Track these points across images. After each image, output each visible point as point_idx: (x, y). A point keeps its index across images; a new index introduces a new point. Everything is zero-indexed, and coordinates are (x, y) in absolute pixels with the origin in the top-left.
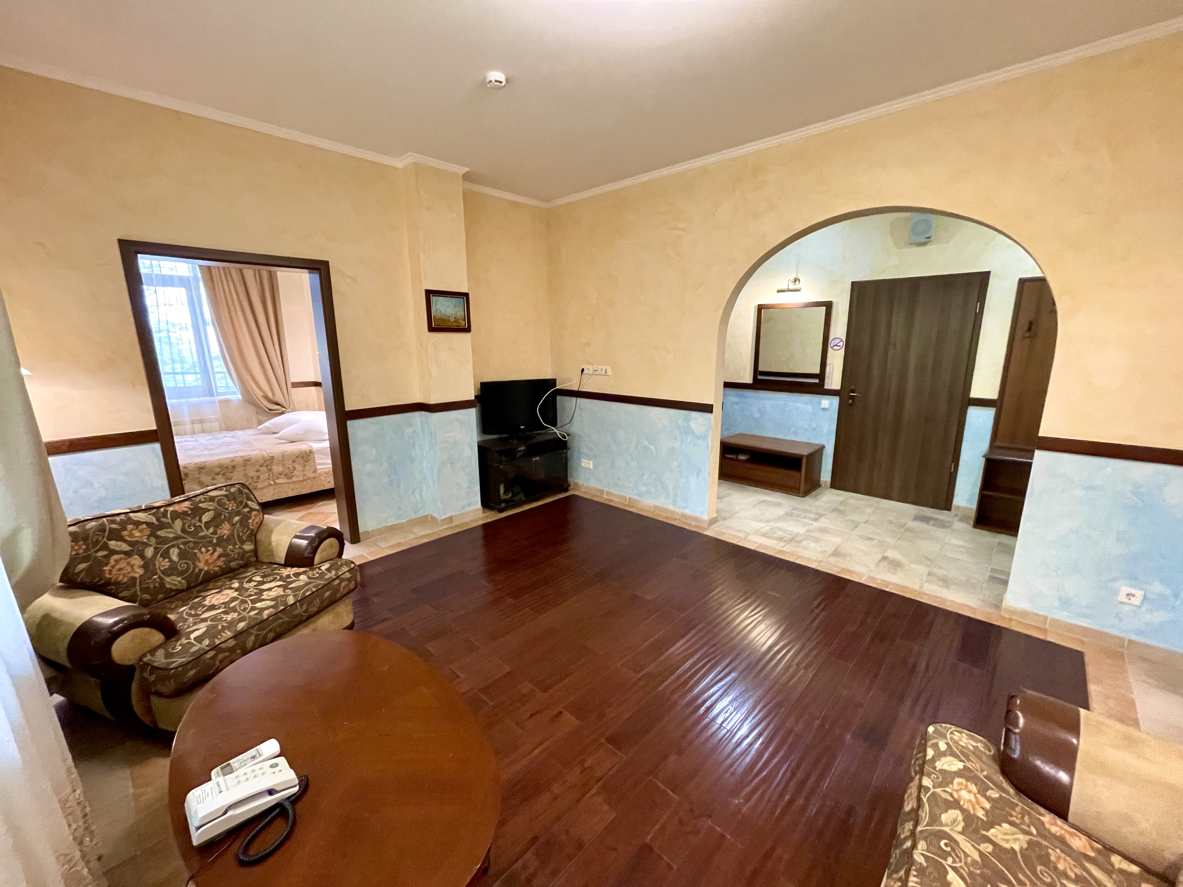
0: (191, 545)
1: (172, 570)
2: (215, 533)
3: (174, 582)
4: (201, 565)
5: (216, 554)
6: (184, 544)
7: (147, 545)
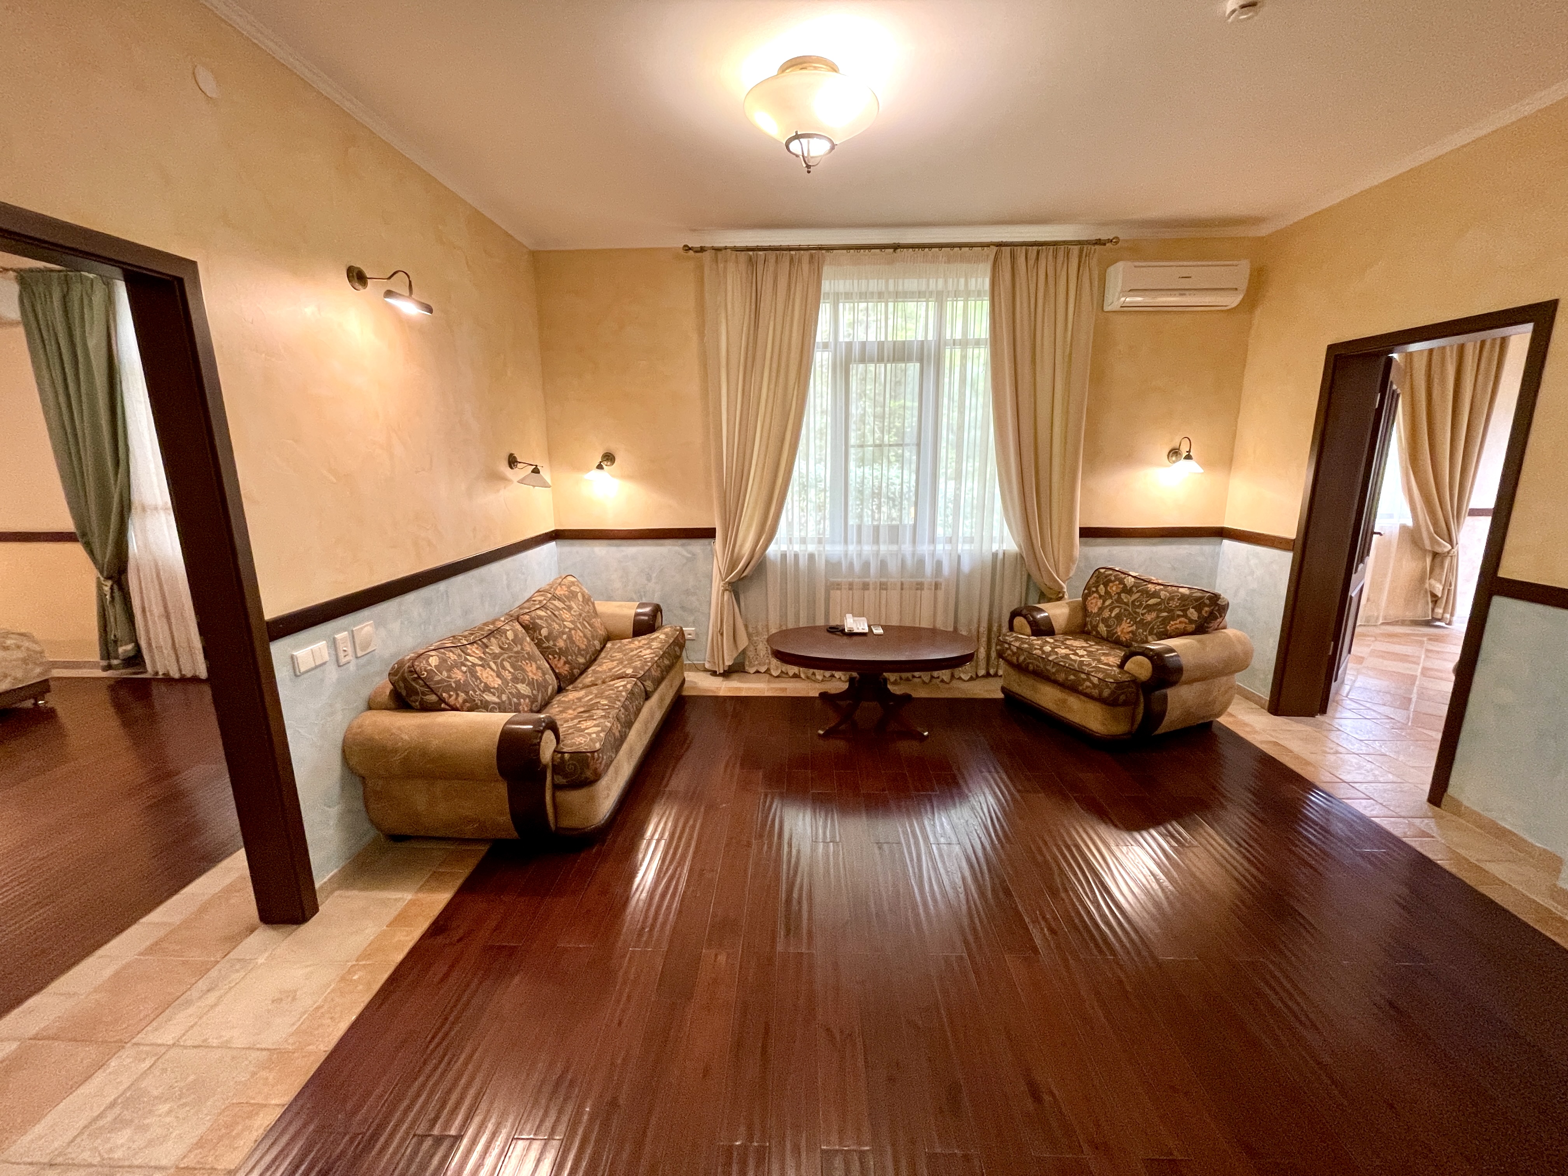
0: (1127, 613)
1: (1105, 621)
2: (1143, 615)
3: (1102, 628)
4: (1119, 629)
5: (1130, 629)
6: (1125, 610)
7: (1111, 597)
